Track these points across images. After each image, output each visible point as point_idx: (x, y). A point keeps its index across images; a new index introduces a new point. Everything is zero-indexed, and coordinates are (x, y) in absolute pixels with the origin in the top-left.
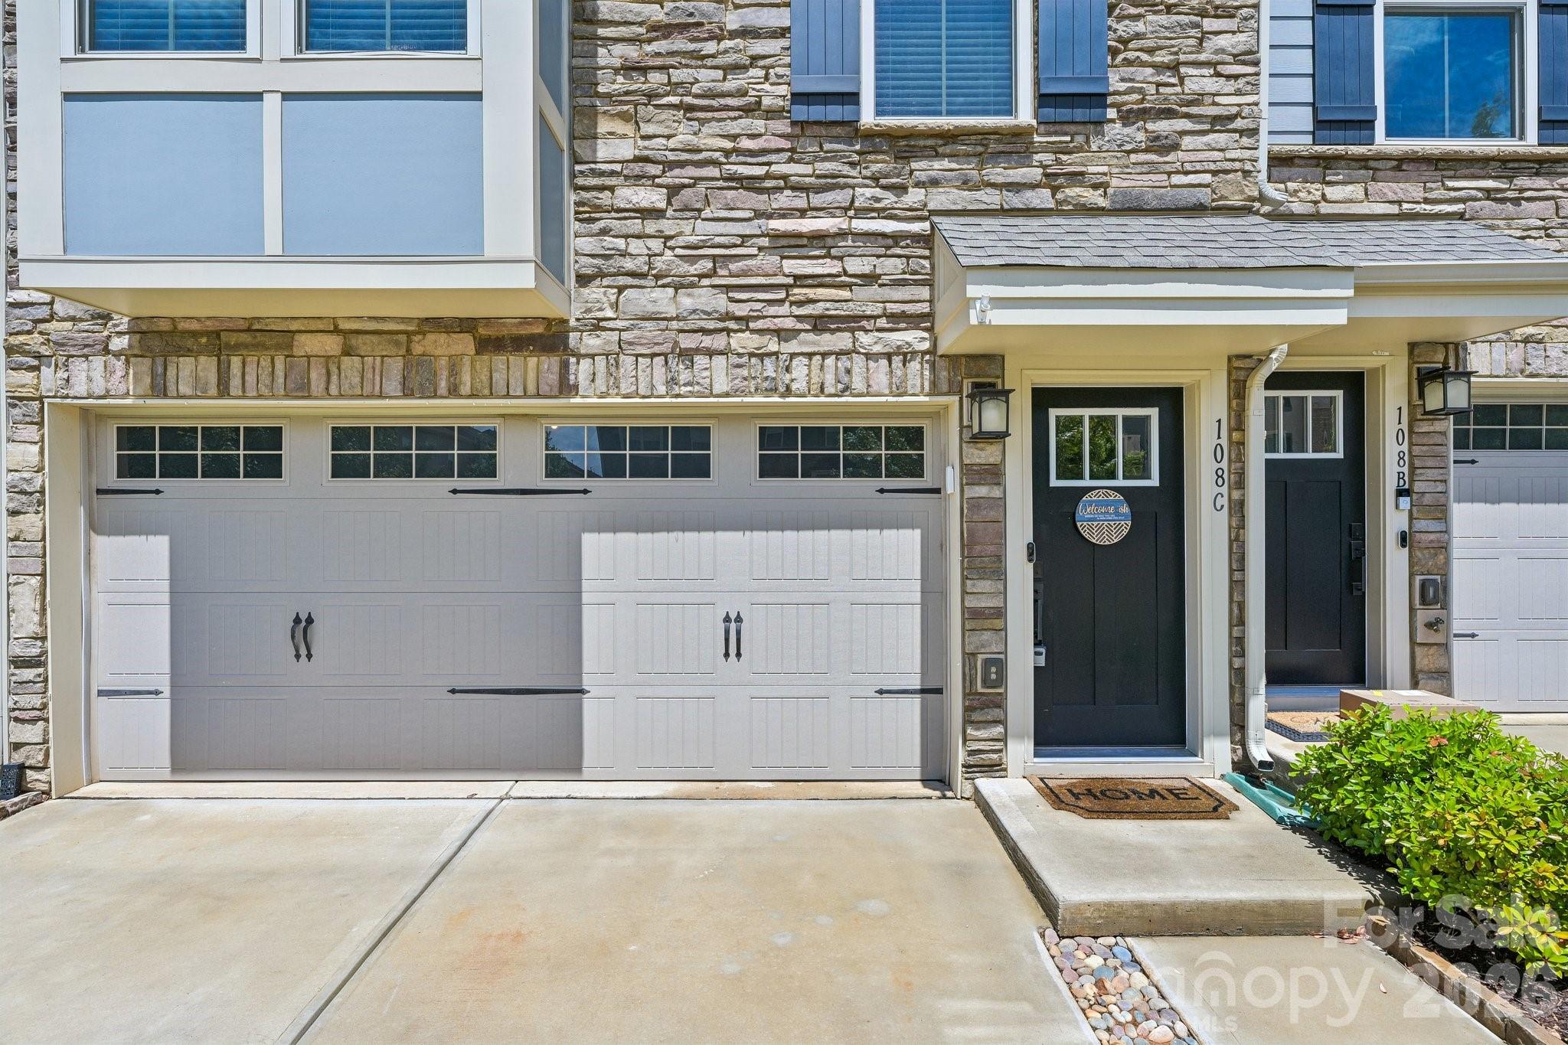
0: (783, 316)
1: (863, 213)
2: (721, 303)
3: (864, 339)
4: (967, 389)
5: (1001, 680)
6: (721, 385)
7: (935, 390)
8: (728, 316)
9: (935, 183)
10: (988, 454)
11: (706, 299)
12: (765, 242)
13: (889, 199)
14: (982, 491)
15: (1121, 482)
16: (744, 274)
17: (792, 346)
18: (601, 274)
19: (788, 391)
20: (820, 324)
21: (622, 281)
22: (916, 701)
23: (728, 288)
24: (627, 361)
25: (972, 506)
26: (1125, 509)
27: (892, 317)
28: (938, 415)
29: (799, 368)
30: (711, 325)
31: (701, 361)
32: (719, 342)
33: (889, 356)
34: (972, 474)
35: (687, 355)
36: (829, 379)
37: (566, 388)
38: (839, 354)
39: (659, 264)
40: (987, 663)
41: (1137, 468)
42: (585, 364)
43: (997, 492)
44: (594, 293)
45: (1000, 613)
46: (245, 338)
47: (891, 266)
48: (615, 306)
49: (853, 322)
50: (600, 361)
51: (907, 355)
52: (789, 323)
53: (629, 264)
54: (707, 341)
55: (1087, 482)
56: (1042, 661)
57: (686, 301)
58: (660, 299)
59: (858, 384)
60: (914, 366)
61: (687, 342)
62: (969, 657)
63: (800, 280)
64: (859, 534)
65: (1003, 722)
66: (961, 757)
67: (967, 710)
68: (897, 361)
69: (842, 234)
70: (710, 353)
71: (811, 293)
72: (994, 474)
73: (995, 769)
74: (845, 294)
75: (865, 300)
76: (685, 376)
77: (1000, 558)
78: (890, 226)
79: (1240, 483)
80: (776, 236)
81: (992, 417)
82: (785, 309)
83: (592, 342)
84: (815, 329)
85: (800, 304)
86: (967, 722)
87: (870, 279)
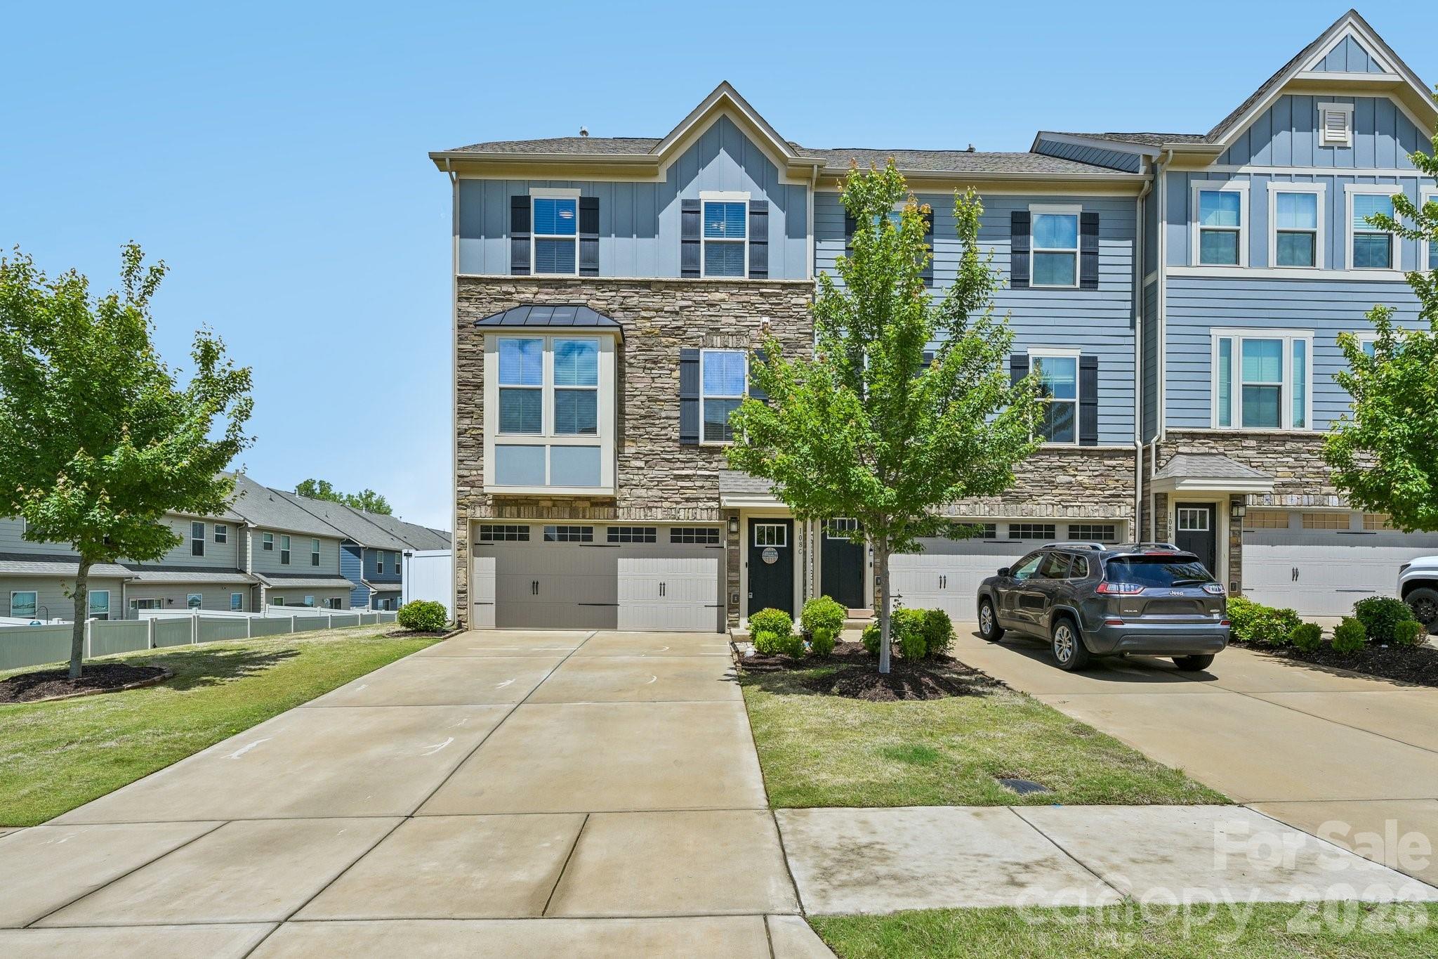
0: (677, 498)
1: (700, 469)
2: (660, 493)
3: (700, 504)
4: (729, 519)
5: (738, 600)
6: (660, 516)
7: (720, 519)
8: (662, 497)
9: (720, 461)
10: (735, 537)
11: (655, 492)
12: (672, 477)
13: (707, 465)
14: (733, 547)
15: (776, 546)
16: (666, 486)
17: (680, 506)
18: (626, 485)
19: (679, 519)
20: (688, 500)
21: (632, 487)
22: (716, 608)
23: (662, 490)
24: (633, 510)
25: (730, 551)
26: (776, 553)
27: (708, 498)
28: (722, 525)
29: (682, 512)
30: (657, 500)
31: (654, 510)
32: (659, 504)
33: (707, 509)
34: (730, 543)
35: (650, 508)
36: (690, 515)
37: (616, 517)
38: (693, 508)
39: (642, 482)
40: (734, 596)
41: (780, 541)
42: (621, 510)
43: (737, 548)
44: (624, 490)
45: (738, 582)
46: (525, 501)
47: (708, 484)
48: (630, 494)
49: (697, 500)
50: (625, 509)
51: (712, 509)
52: (679, 500)
53: (634, 482)
54: (656, 504)
55: (766, 546)
56: (751, 597)
57: (650, 493)
58: (642, 492)
59: (698, 517)
60: (714, 512)
61: (650, 504)
62: (729, 594)
63: (682, 488)
64: (700, 560)
65: (739, 613)
66: (727, 622)
67: (729, 609)
68: (709, 510)
69: (694, 475)
70: (657, 508)
71: (685, 491)
72: (737, 543)
73: (736, 626)
74: (695, 492)
75: (701, 494)
76: (649, 514)
77: (738, 566)
78: (707, 473)
79: (805, 546)
80: (675, 475)
81: (734, 527)
82: (678, 496)
83: (623, 504)
84: (686, 501)
85: (682, 494)
86: (729, 612)
87: (702, 487)
